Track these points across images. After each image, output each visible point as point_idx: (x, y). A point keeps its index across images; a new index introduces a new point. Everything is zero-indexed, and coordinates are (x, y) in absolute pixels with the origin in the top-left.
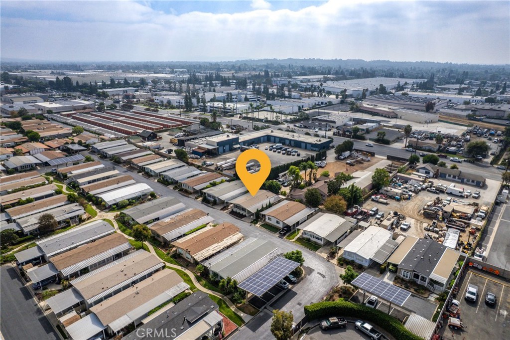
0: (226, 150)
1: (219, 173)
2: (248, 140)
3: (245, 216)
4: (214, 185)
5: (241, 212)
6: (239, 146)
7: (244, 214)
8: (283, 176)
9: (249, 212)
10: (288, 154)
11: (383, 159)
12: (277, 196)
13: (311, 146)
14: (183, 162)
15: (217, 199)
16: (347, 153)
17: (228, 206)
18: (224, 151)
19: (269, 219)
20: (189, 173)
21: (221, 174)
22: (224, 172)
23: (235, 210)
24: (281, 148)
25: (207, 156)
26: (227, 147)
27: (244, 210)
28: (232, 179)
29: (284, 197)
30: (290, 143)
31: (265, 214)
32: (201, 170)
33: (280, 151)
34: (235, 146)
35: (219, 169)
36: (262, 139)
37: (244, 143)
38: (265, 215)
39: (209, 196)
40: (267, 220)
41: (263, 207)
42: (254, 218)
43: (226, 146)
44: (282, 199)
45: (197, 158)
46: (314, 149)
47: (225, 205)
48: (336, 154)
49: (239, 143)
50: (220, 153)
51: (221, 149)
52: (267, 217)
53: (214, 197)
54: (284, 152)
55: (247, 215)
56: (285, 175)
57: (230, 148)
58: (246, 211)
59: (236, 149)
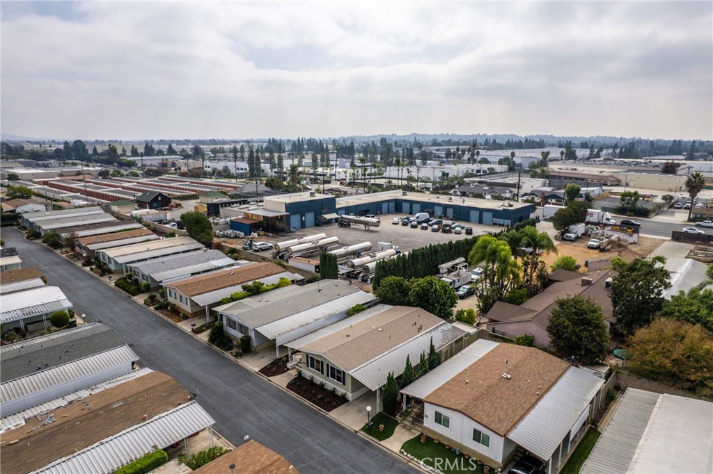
0: (307, 223)
1: (280, 264)
2: (356, 206)
3: (343, 400)
4: (255, 291)
5: (330, 384)
6: (334, 216)
7: (340, 390)
8: (449, 271)
9: (357, 385)
10: (445, 231)
11: (664, 241)
12: (449, 326)
13: (494, 217)
14: (199, 241)
15: (252, 335)
16: (580, 228)
17: (287, 359)
18: (303, 225)
19: (439, 419)
20: (199, 262)
21: (284, 267)
22: (292, 263)
23: (308, 373)
24: (427, 221)
25: (262, 233)
26: (309, 218)
27: (339, 375)
28: (309, 277)
29: (471, 330)
30: (445, 212)
31: (422, 396)
32: (236, 259)
33: (425, 225)
34: (328, 216)
35: (282, 257)
36: (385, 206)
37: (348, 210)
38: (419, 402)
39: (232, 323)
40: (429, 423)
41: (408, 366)
42: (379, 409)
43: (307, 215)
44: (468, 334)
45: (236, 237)
46: (501, 221)
47: (278, 355)
48: (558, 229)
49: (337, 211)
50: (292, 229)
51: (295, 220)
52: (430, 411)
53: (243, 329)
54: (436, 227)
55: (350, 396)
56: (454, 268)
57: (316, 218)
58: (348, 381)
59: (329, 222)
